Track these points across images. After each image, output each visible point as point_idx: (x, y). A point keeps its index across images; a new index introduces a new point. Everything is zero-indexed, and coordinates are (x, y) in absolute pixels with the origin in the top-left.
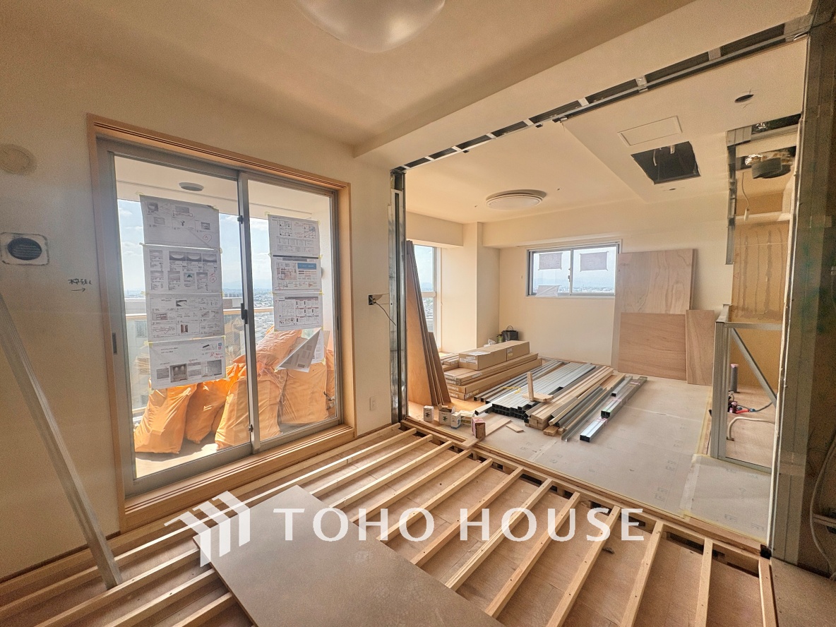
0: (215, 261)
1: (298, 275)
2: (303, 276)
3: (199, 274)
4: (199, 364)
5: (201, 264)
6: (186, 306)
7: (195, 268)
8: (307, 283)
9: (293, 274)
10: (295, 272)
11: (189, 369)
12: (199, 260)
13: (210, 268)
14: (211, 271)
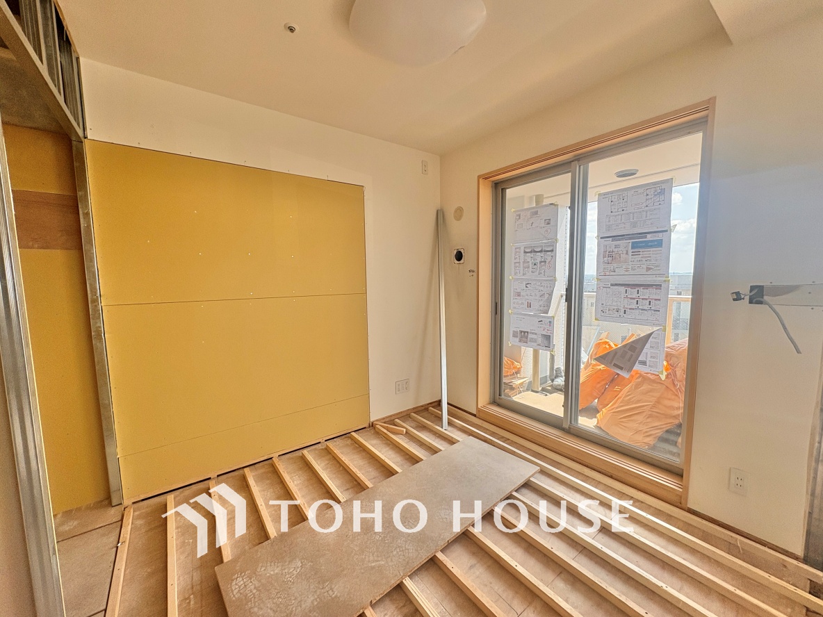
0: (552, 251)
1: (631, 257)
2: (637, 257)
3: (541, 262)
4: (536, 334)
5: (542, 254)
6: (531, 288)
7: (539, 257)
8: (645, 267)
9: (624, 256)
10: (627, 253)
11: (530, 336)
12: (541, 251)
13: (548, 256)
14: (549, 258)
